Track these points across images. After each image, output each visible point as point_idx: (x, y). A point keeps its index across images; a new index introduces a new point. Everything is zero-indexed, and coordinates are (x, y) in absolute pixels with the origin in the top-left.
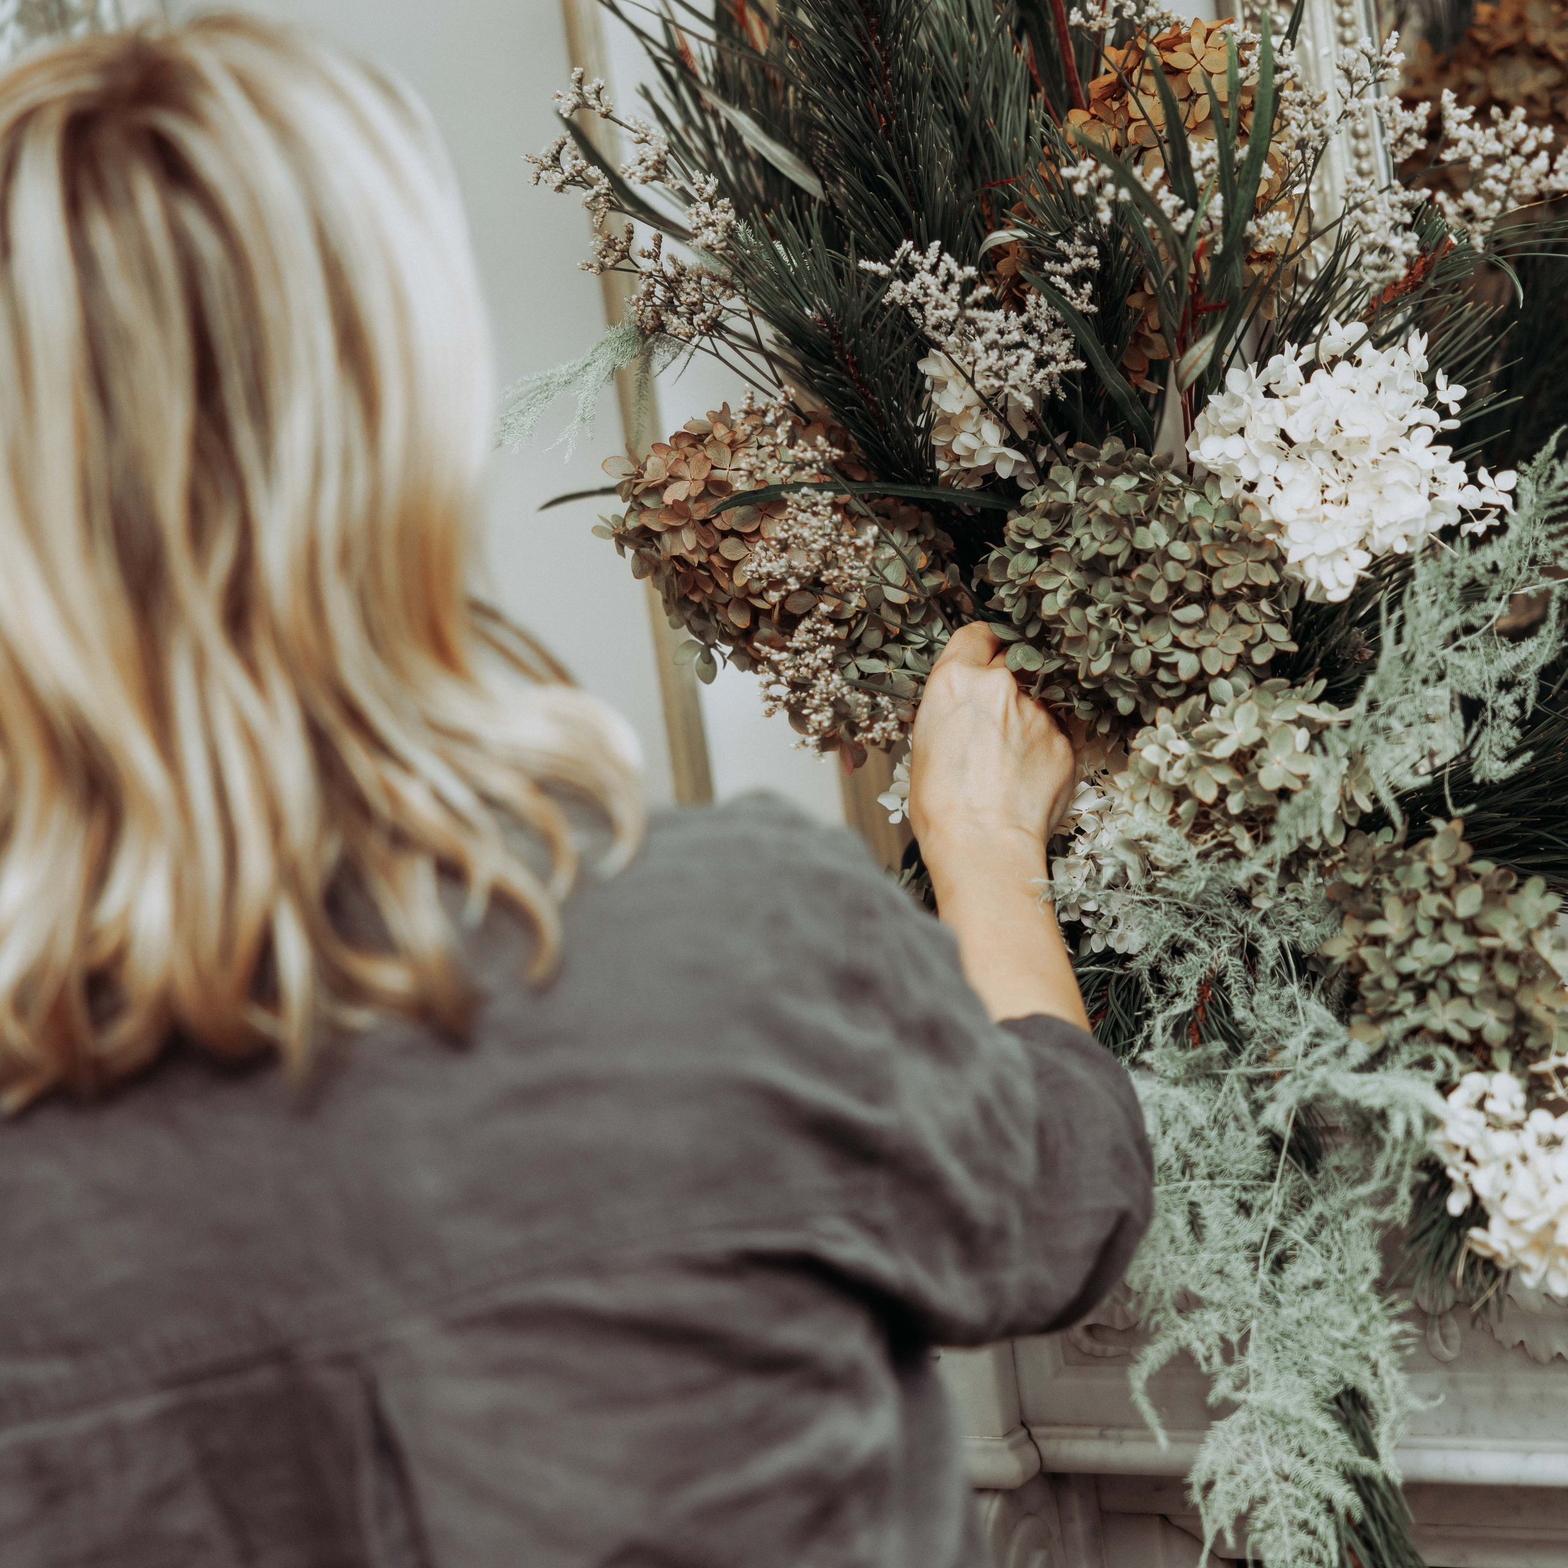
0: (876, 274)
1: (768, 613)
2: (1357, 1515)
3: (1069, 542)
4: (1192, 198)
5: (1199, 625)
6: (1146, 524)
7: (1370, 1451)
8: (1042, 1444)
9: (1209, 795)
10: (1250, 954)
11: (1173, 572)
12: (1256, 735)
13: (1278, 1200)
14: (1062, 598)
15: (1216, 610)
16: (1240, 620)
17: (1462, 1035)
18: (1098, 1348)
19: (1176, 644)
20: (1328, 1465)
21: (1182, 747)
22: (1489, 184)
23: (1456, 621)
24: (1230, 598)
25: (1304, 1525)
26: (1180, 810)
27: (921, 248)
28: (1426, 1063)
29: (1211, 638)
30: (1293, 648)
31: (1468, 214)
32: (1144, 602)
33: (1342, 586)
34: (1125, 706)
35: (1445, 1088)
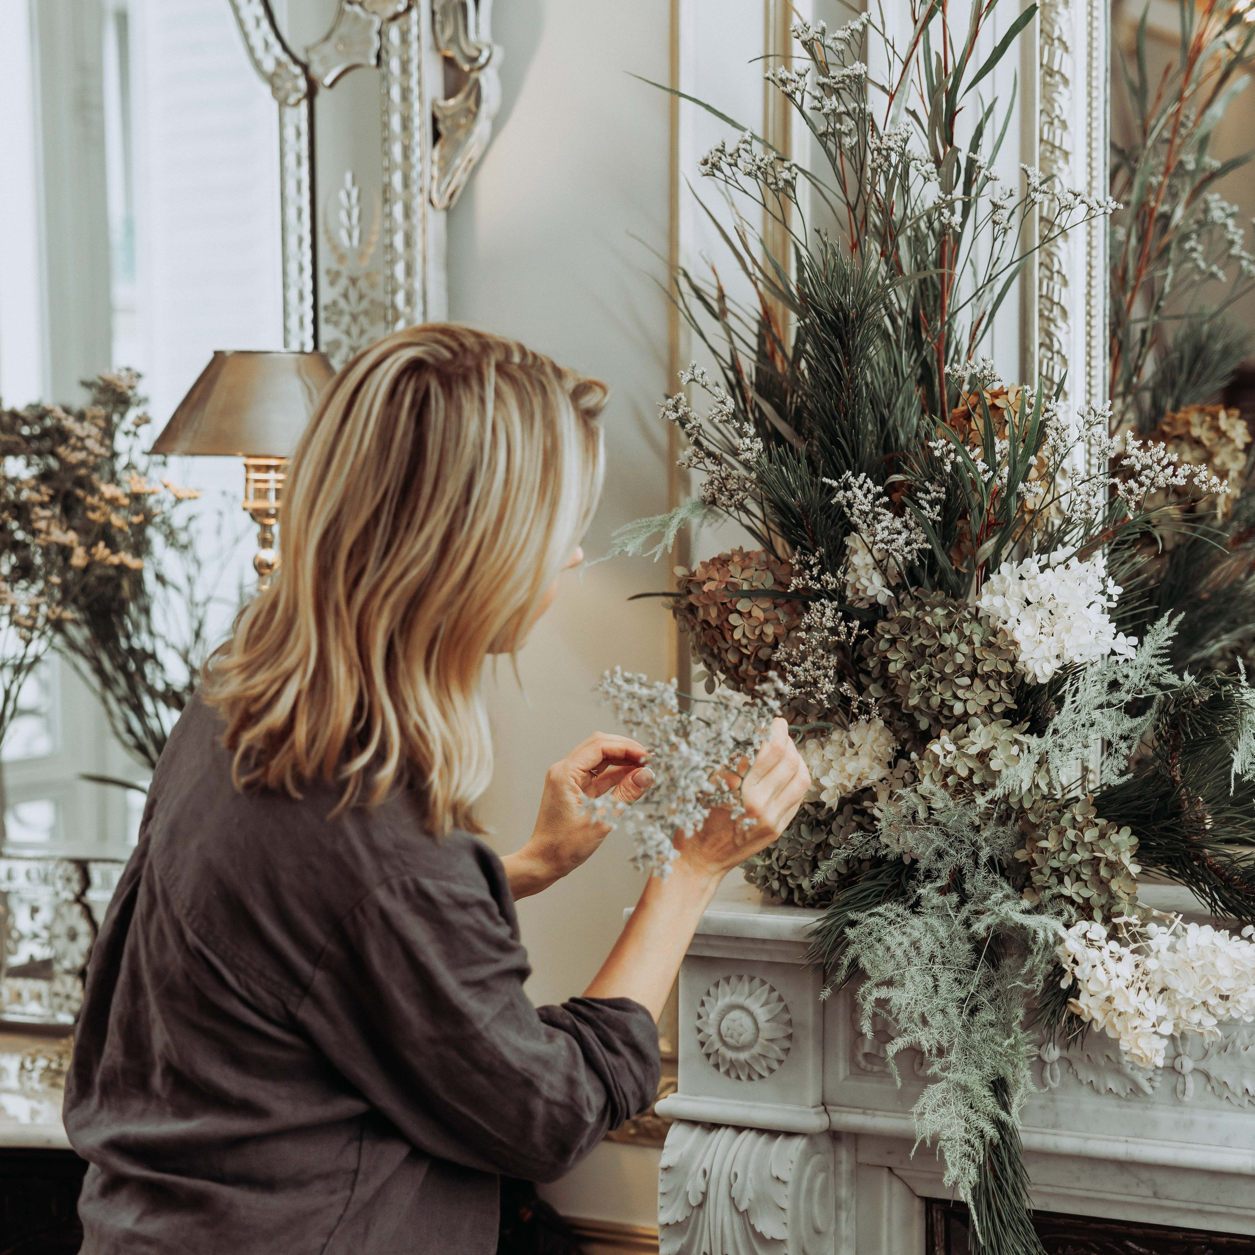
0: (830, 486)
1: (748, 657)
2: (995, 1141)
3: (907, 638)
4: (994, 467)
5: (969, 688)
6: (949, 632)
7: (1005, 1107)
8: (831, 1114)
9: (964, 773)
10: (975, 856)
11: (960, 658)
12: (991, 744)
13: (976, 981)
14: (899, 666)
15: (977, 681)
16: (988, 688)
17: (1080, 901)
18: (869, 1067)
19: (955, 697)
20: (984, 1114)
21: (951, 747)
22: (1143, 478)
23: (1103, 699)
24: (985, 678)
25: (968, 1142)
26: (948, 780)
27: (856, 476)
28: (1060, 913)
29: (973, 695)
30: (1015, 707)
31: (1130, 491)
32: (941, 672)
33: (1045, 675)
34: (924, 724)
35: (1068, 926)
